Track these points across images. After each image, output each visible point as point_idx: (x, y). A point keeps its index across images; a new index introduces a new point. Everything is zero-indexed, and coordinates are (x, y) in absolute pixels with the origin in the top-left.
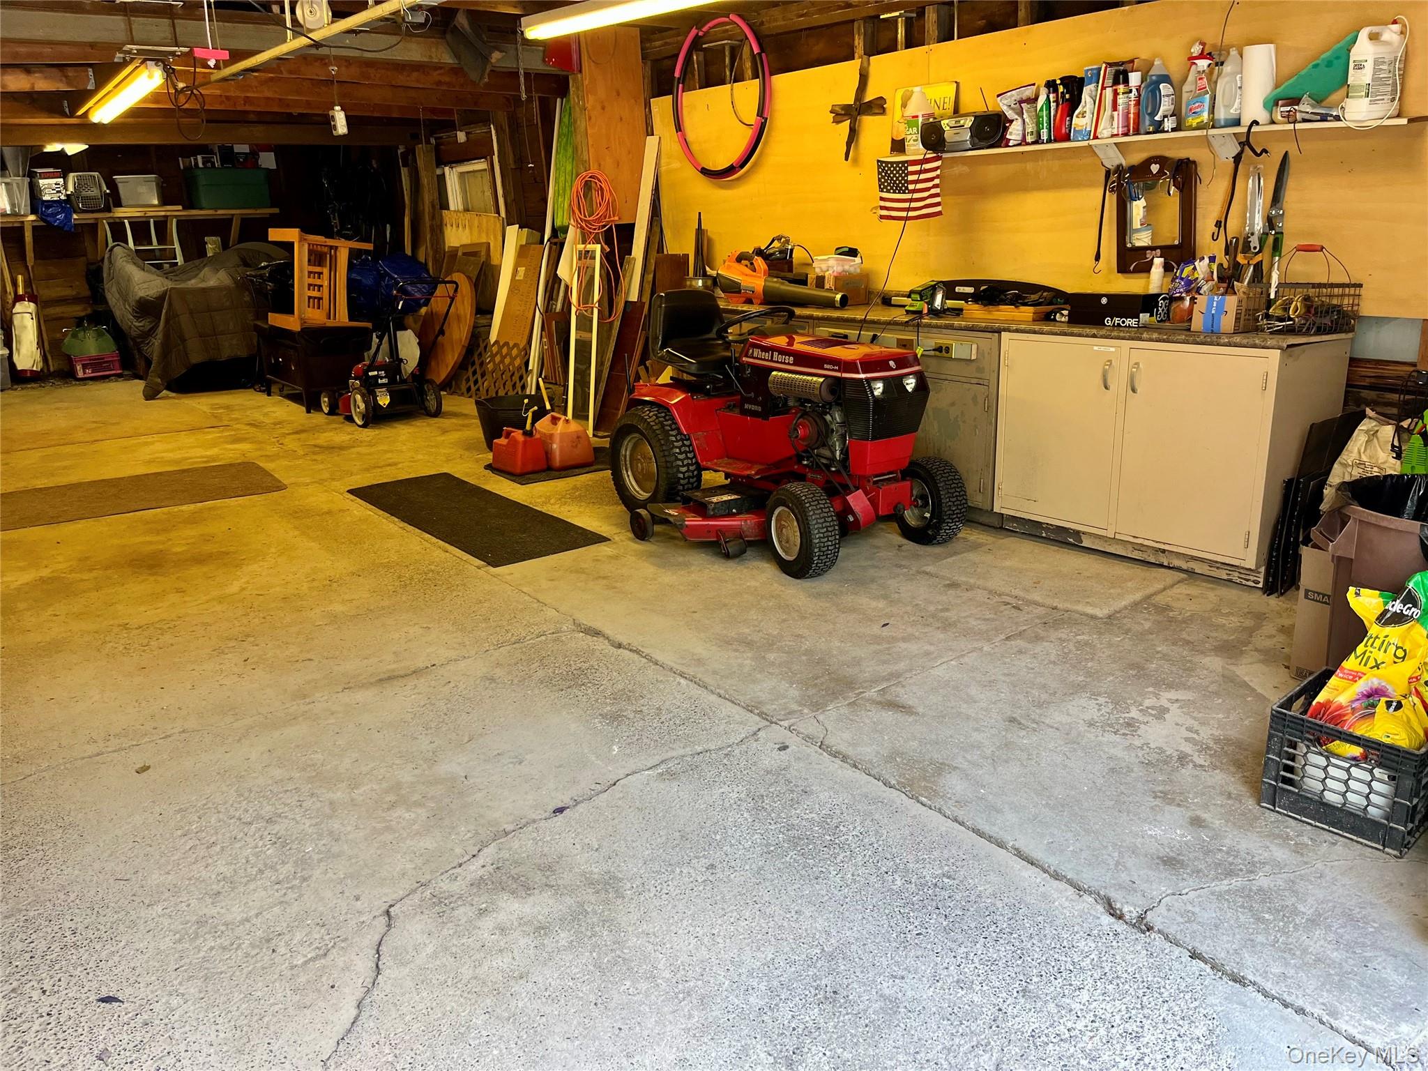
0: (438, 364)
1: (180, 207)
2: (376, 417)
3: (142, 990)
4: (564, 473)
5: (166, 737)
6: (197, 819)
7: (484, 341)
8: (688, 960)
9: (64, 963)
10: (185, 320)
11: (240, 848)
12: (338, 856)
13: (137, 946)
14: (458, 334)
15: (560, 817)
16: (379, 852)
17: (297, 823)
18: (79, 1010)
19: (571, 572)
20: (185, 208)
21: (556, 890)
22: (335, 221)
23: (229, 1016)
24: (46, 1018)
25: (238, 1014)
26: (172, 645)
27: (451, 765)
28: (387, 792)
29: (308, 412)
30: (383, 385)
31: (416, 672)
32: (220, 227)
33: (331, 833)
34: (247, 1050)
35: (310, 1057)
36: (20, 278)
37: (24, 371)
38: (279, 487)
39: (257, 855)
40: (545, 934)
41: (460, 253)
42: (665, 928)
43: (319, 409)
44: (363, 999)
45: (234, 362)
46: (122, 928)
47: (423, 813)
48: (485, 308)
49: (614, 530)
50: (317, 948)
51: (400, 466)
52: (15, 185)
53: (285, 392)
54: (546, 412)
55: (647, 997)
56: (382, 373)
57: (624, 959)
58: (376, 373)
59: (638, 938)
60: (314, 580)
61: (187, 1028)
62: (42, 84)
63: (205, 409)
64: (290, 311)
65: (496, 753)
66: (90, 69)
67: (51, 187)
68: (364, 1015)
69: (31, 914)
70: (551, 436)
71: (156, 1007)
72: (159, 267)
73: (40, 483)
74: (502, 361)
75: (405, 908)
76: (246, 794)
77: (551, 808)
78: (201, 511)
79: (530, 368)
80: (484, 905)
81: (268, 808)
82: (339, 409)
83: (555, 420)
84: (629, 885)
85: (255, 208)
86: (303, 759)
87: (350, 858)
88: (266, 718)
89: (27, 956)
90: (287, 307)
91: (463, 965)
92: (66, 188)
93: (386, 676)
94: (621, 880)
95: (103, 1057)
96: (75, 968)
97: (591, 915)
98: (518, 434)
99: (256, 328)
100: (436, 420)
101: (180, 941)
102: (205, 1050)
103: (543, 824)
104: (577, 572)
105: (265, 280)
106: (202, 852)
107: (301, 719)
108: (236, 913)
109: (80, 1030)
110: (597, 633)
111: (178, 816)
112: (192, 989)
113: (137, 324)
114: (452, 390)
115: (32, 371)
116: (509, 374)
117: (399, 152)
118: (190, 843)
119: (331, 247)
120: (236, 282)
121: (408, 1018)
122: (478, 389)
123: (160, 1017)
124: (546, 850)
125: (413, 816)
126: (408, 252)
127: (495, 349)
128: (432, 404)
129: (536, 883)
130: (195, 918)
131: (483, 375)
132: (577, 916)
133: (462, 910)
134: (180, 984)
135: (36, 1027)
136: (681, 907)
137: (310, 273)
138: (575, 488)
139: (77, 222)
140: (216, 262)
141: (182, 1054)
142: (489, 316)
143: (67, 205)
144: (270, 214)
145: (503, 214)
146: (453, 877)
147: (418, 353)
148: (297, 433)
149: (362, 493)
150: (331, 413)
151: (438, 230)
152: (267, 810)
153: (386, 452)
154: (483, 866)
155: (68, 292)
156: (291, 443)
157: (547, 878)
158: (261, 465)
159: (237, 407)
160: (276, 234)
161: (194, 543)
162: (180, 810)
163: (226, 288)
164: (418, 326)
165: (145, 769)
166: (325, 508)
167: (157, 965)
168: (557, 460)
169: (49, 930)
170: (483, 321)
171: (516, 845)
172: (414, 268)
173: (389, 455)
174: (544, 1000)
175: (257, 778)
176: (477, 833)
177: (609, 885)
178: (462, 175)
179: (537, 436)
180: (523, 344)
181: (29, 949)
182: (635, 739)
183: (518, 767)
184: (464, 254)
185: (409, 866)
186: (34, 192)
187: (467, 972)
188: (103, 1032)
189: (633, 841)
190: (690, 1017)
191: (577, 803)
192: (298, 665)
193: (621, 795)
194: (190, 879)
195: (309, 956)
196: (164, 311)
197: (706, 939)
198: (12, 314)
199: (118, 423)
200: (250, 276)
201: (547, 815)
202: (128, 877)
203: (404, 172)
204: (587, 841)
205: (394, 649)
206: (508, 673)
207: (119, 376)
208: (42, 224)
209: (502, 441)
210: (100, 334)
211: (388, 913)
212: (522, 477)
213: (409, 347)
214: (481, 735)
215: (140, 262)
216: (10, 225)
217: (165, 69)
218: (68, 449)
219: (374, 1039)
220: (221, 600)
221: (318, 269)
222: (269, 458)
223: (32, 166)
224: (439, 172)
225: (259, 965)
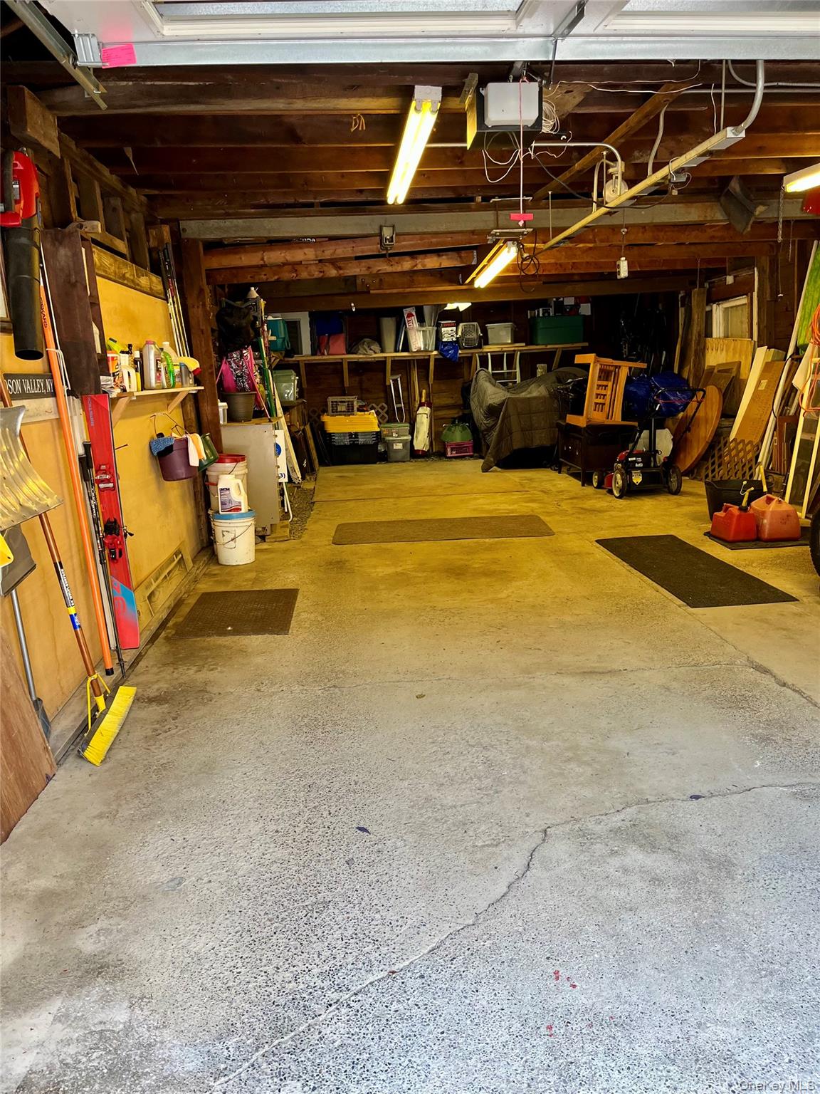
0: (685, 457)
1: (524, 344)
2: (629, 491)
3: (383, 830)
4: (769, 544)
5: (439, 679)
6: (442, 734)
7: (724, 439)
8: (778, 947)
9: (345, 799)
10: (514, 419)
11: (463, 760)
12: (522, 783)
13: (387, 802)
14: (704, 434)
15: (695, 802)
16: (551, 789)
17: (502, 754)
18: (345, 830)
19: (757, 620)
20: (527, 345)
21: (678, 856)
22: (625, 350)
23: (428, 863)
24: (327, 829)
25: (433, 864)
26: (457, 624)
27: (619, 742)
28: (567, 749)
29: (583, 485)
30: (639, 468)
31: (611, 672)
32: (546, 357)
33: (522, 767)
34: (432, 889)
35: (469, 907)
36: (424, 391)
37: (418, 451)
38: (549, 533)
39: (472, 767)
40: (659, 885)
41: (716, 371)
42: (764, 915)
43: (590, 483)
44: (513, 883)
45: (542, 449)
46: (382, 789)
47: (589, 771)
48: (729, 413)
49: (804, 593)
50: (493, 839)
51: (639, 527)
52: (428, 332)
53: (570, 472)
54: (763, 494)
55: (733, 962)
56: (639, 459)
57: (720, 927)
58: (634, 459)
59: (737, 915)
60: (556, 597)
61: (401, 862)
62: (446, 262)
63: (517, 480)
64: (581, 413)
65: (655, 742)
66: (475, 251)
67: (449, 333)
68: (511, 894)
69: (337, 766)
70: (763, 513)
71: (388, 843)
72: (503, 384)
73: (410, 517)
74: (737, 455)
75: (558, 832)
76: (476, 727)
77: (690, 793)
78: (496, 543)
79: (759, 460)
80: (616, 848)
81: (486, 739)
82: (604, 485)
83: (769, 500)
84: (741, 872)
85: (572, 343)
86: (517, 713)
87: (530, 787)
88: (501, 681)
89: (327, 790)
90: (579, 411)
91: (589, 885)
92: (457, 334)
93: (589, 670)
94: (734, 865)
95: (349, 862)
96: (350, 805)
97: (700, 883)
98: (734, 509)
99: (558, 425)
100: (675, 496)
101: (412, 807)
102: (408, 880)
103: (679, 803)
104: (762, 621)
105: (568, 392)
106: (440, 756)
107: (522, 687)
108: (449, 800)
109: (342, 842)
110: (766, 671)
111: (433, 730)
112: (411, 839)
113: (485, 422)
114: (694, 476)
115: (423, 451)
116: (741, 465)
117: (680, 296)
118: (435, 749)
119: (616, 367)
120: (550, 394)
121: (540, 907)
122: (714, 477)
123: (388, 850)
124: (676, 823)
125: (581, 770)
126: (676, 371)
127: (732, 445)
128: (674, 486)
129: (661, 844)
130: (424, 795)
131: (720, 465)
132: (688, 881)
133: (598, 845)
134: (405, 833)
135: (320, 833)
136: (783, 904)
137: (599, 386)
138: (778, 557)
139: (461, 356)
140: (541, 380)
141: (394, 877)
142: (732, 419)
143: (456, 344)
144: (582, 347)
145: (755, 338)
146: (598, 821)
147: (671, 446)
148: (571, 499)
149: (604, 543)
150: (599, 487)
151: (701, 353)
152: (486, 741)
153: (630, 516)
154: (623, 820)
155: (450, 401)
156: (565, 506)
157: (672, 844)
158: (542, 518)
159: (537, 480)
160: (579, 359)
161: (487, 563)
162: (434, 727)
163: (544, 397)
164: (674, 428)
165: (422, 696)
166: (577, 550)
167: (396, 818)
168: (766, 533)
169: (343, 778)
170: (726, 423)
171: (653, 812)
172: (677, 383)
173: (633, 519)
174: (644, 933)
175: (485, 718)
176: (625, 796)
177: (723, 866)
178: (726, 309)
179: (751, 512)
180: (756, 441)
181: (329, 786)
182: (778, 760)
183: (670, 756)
184: (719, 371)
185: (570, 804)
186: (438, 335)
187: (590, 891)
188: (354, 848)
189: (754, 839)
190: (767, 991)
191: (712, 795)
192: (531, 652)
193: (753, 800)
194: (429, 771)
195: (487, 843)
196: (502, 413)
197: (800, 937)
198: (416, 415)
199: (462, 485)
200: (560, 389)
201: (685, 798)
202: (395, 759)
203: (682, 311)
204: (713, 826)
205: (600, 653)
206: (682, 687)
207: (471, 456)
208: (441, 357)
209: (721, 514)
210: (464, 429)
211: (545, 831)
212: (732, 543)
213: (665, 442)
214: (648, 727)
215: (493, 380)
216: (422, 358)
217: (518, 246)
218: (432, 499)
219: (514, 912)
220: (492, 601)
221: (605, 383)
222: (549, 514)
223: (439, 320)
224: (708, 309)
225: (454, 837)
